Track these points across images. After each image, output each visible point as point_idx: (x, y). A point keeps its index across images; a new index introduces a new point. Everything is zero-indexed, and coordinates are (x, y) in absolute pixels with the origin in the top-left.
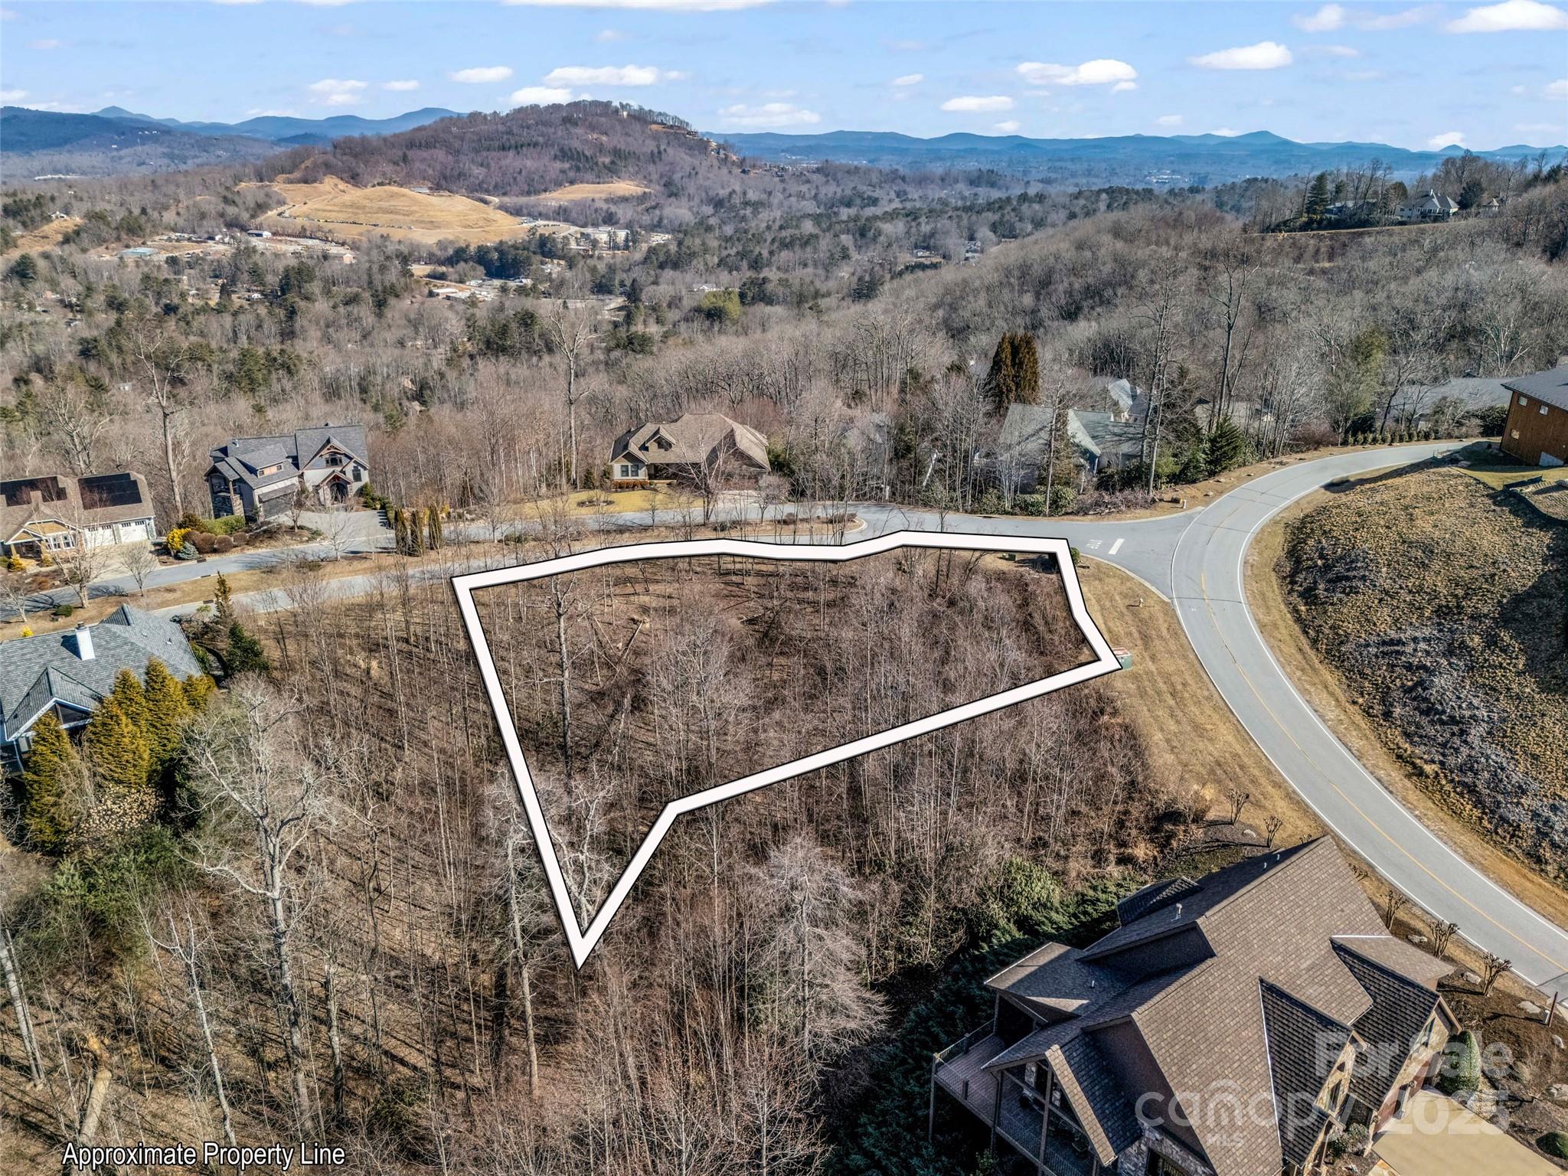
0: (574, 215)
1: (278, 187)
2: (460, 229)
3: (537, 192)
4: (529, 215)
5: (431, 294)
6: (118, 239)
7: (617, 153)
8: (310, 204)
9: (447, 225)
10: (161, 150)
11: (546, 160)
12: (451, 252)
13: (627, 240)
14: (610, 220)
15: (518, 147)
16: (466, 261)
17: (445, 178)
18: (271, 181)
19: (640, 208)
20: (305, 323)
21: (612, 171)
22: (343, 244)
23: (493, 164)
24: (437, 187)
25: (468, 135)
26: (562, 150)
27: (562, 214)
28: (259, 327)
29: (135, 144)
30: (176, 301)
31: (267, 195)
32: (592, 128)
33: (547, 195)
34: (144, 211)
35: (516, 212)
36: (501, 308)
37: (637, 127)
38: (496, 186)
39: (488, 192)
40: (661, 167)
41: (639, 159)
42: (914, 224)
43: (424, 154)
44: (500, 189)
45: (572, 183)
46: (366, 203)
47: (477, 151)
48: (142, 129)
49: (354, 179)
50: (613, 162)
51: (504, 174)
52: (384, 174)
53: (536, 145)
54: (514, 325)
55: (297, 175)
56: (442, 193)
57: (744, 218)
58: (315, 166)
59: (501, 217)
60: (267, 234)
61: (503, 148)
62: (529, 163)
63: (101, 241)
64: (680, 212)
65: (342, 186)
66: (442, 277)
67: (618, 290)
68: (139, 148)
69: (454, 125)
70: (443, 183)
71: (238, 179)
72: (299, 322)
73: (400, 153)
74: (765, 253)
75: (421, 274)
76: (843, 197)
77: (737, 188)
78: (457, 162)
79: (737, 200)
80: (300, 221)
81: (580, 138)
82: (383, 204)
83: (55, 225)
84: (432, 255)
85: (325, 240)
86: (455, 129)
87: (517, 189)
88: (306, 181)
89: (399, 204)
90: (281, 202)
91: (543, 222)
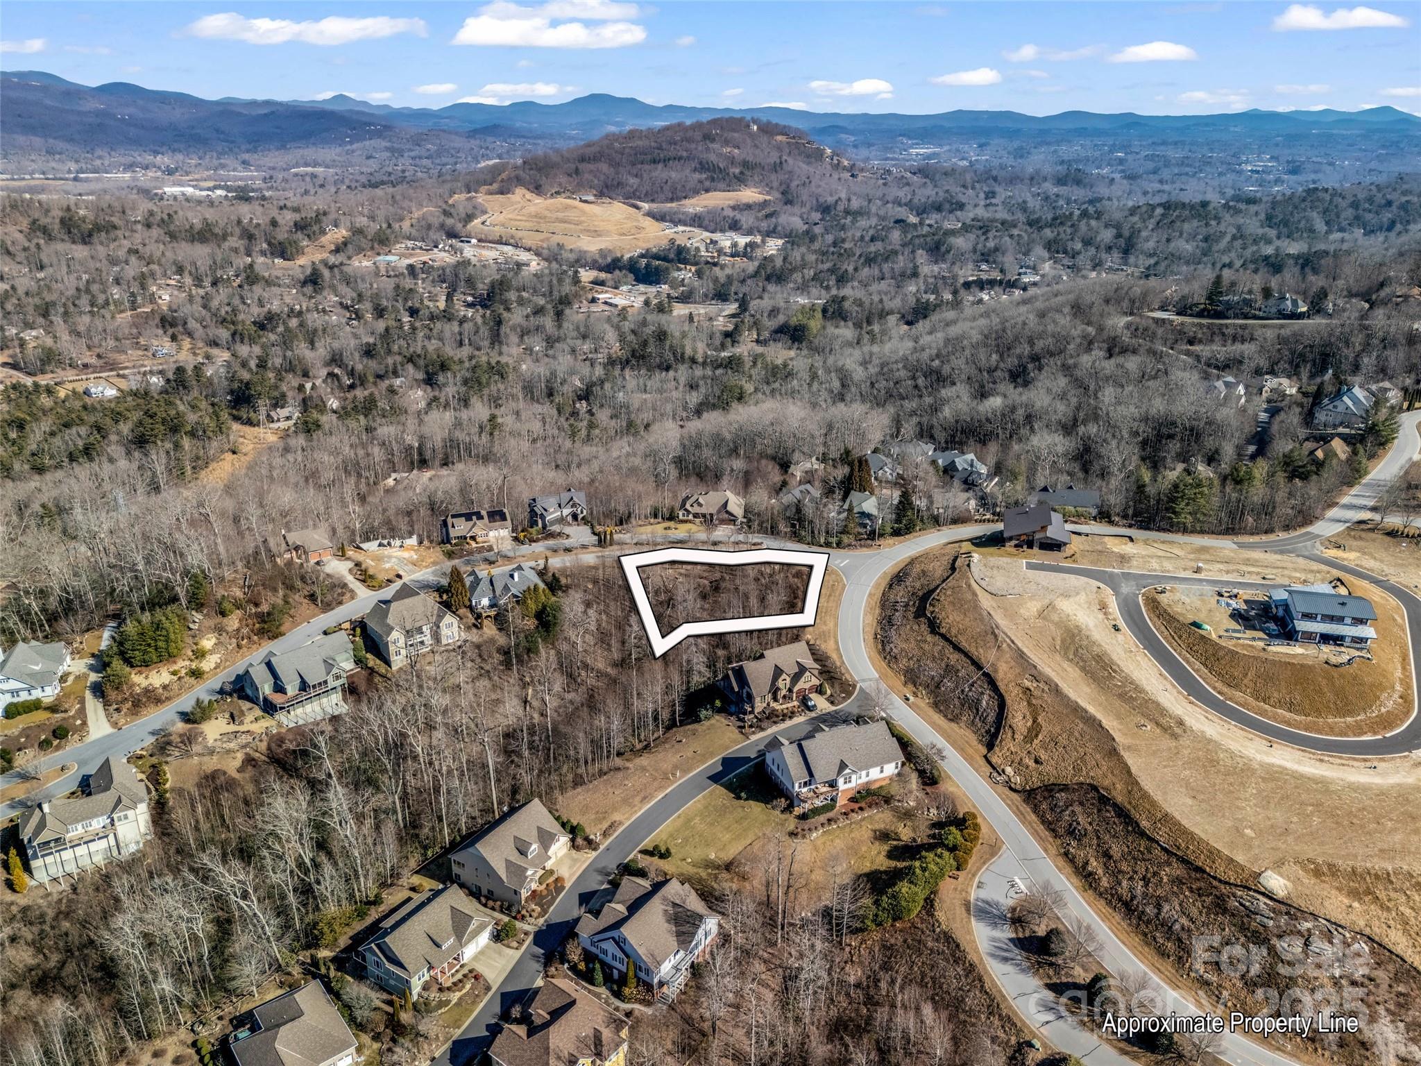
0: (706, 222)
1: (481, 198)
2: (616, 237)
3: (678, 199)
4: (671, 221)
5: (594, 300)
6: (372, 248)
7: (745, 164)
8: (505, 214)
9: (607, 234)
10: (384, 144)
11: (687, 172)
12: (609, 260)
13: (746, 247)
14: (735, 226)
15: (665, 161)
16: (620, 269)
17: (607, 187)
18: (477, 192)
19: (760, 215)
20: (508, 330)
21: (740, 180)
22: (529, 250)
23: (645, 175)
25: (627, 150)
26: (701, 163)
27: (697, 221)
28: (477, 332)
29: (365, 139)
30: (417, 305)
31: (475, 207)
32: (727, 142)
33: (687, 202)
34: (389, 224)
35: (659, 217)
36: (644, 323)
37: (765, 139)
38: (646, 195)
39: (640, 199)
40: (782, 176)
41: (763, 169)
42: (983, 238)
43: (591, 167)
44: (650, 197)
45: (707, 191)
46: (547, 212)
47: (634, 165)
48: (370, 124)
49: (537, 189)
50: (742, 173)
51: (653, 184)
52: (560, 184)
53: (680, 158)
54: (651, 340)
55: (495, 186)
56: (604, 200)
57: (843, 228)
58: (509, 179)
59: (648, 223)
60: (474, 241)
61: (654, 161)
62: (673, 175)
63: (360, 250)
64: (793, 220)
65: (529, 195)
66: (602, 283)
67: (733, 297)
68: (367, 143)
69: (616, 140)
70: (607, 190)
71: (452, 192)
72: (504, 329)
73: (573, 166)
74: (851, 269)
75: (587, 279)
76: (934, 202)
77: (843, 196)
78: (617, 173)
79: (841, 207)
80: (496, 229)
81: (718, 152)
82: (560, 215)
83: (328, 237)
84: (595, 261)
85: (516, 246)
86: (617, 145)
87: (662, 196)
88: (502, 192)
89: (572, 215)
90: (484, 212)
91: (681, 228)
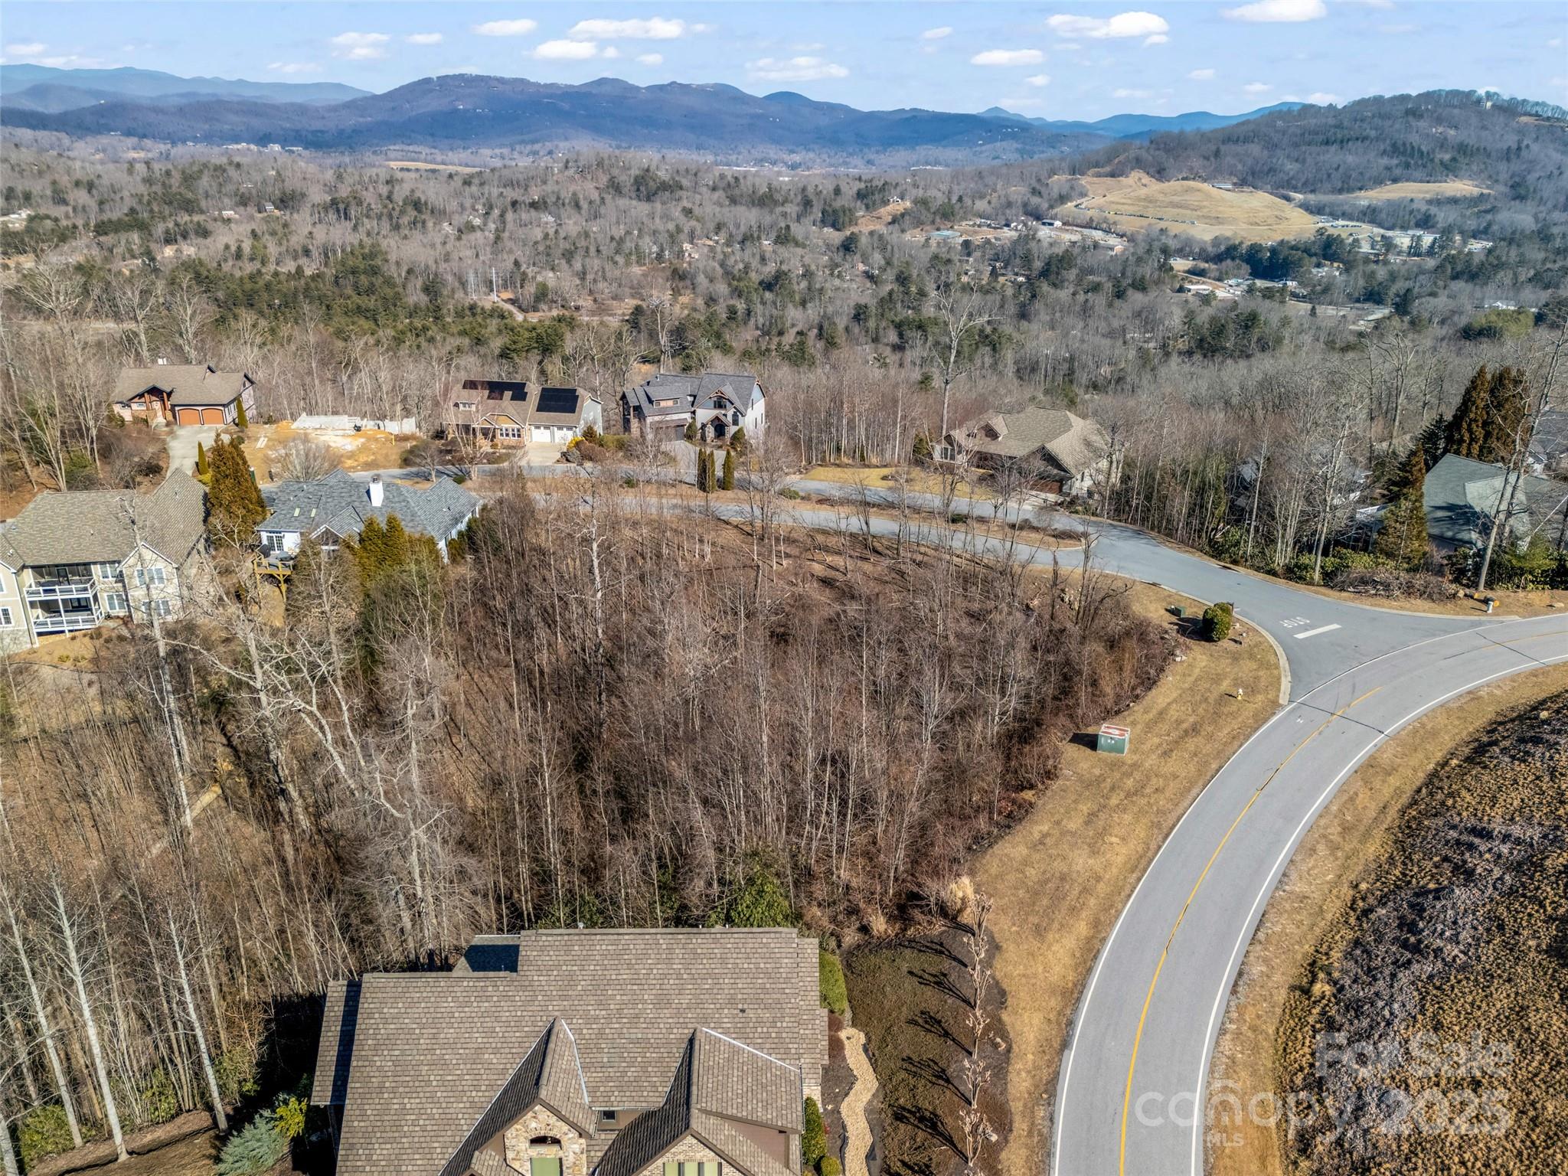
0: (1383, 215)
1: (1084, 181)
2: (1245, 226)
3: (1350, 190)
4: (1330, 214)
5: (1181, 290)
6: (933, 222)
7: (1462, 149)
8: (1109, 198)
9: (1234, 221)
10: (1015, 145)
11: (1372, 155)
12: (1223, 248)
13: (1432, 247)
14: (1423, 222)
15: (1343, 142)
16: (1233, 259)
17: (1253, 174)
18: (1083, 174)
19: (1468, 213)
20: (1041, 307)
21: (1450, 169)
22: (1120, 236)
23: (1309, 160)
24: (1242, 183)
25: (1291, 131)
27: (1370, 215)
29: (997, 140)
31: (1073, 188)
32: (1439, 121)
33: (1363, 193)
34: (960, 199)
35: (1316, 209)
37: (1501, 119)
38: (1305, 184)
39: (1295, 189)
40: (1516, 167)
41: (1488, 155)
43: (1239, 149)
44: (1309, 186)
45: (1395, 181)
46: (1161, 197)
47: (1296, 145)
48: (1007, 127)
49: (1160, 173)
50: (1454, 159)
51: (1319, 170)
52: (1191, 169)
53: (1364, 139)
54: (1232, 326)
55: (1107, 169)
56: (1245, 189)
58: (1127, 161)
59: (1298, 215)
60: (1058, 223)
61: (1327, 143)
62: (1350, 159)
63: (918, 223)
64: (1520, 217)
65: (1146, 179)
66: (1201, 273)
67: (1390, 299)
68: (998, 144)
69: (1280, 118)
70: (1248, 180)
71: (1053, 173)
73: (1214, 148)
75: (1182, 268)
78: (1272, 157)
80: (1090, 213)
81: (1422, 133)
82: (1176, 199)
83: (889, 208)
84: (1203, 250)
85: (1107, 231)
86: (1279, 123)
87: (1328, 186)
88: (1113, 175)
89: (1192, 199)
90: (1083, 195)
91: (1341, 222)
